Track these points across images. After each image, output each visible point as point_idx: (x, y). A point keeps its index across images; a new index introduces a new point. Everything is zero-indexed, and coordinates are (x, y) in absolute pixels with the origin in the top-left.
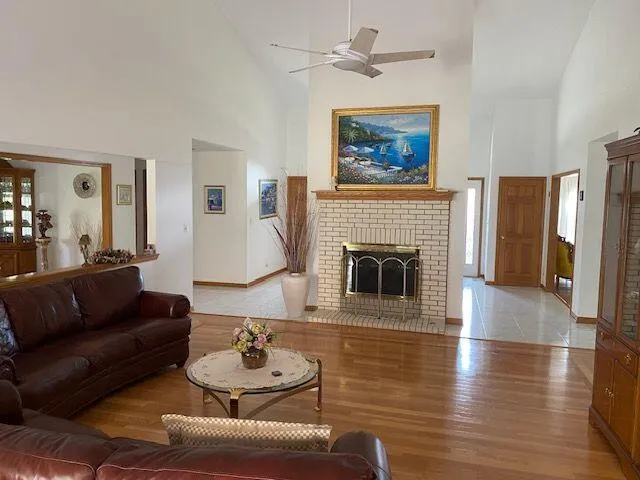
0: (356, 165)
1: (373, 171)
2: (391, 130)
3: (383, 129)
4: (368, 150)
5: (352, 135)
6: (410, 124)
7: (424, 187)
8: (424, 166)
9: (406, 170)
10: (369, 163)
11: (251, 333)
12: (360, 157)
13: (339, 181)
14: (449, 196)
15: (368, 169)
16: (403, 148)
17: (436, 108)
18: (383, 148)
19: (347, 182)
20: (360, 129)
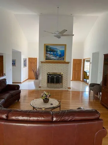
0: (49, 56)
1: (53, 57)
2: (57, 49)
3: (55, 49)
4: (52, 53)
5: (49, 49)
6: (60, 48)
7: (63, 61)
8: (63, 57)
9: (60, 57)
10: (52, 55)
11: (46, 95)
12: (50, 54)
13: (46, 59)
14: (68, 63)
15: (52, 57)
16: (59, 53)
17: (66, 45)
18: (55, 53)
19: (48, 59)
20: (50, 48)
